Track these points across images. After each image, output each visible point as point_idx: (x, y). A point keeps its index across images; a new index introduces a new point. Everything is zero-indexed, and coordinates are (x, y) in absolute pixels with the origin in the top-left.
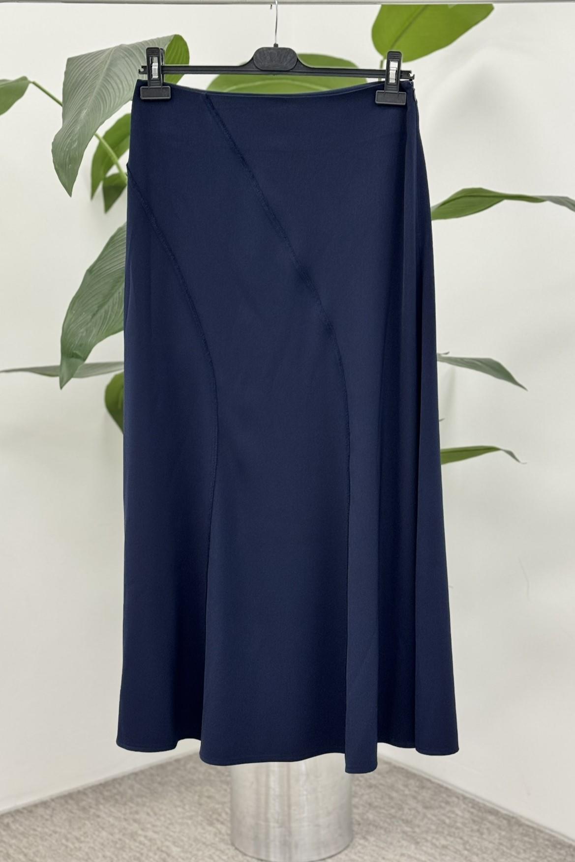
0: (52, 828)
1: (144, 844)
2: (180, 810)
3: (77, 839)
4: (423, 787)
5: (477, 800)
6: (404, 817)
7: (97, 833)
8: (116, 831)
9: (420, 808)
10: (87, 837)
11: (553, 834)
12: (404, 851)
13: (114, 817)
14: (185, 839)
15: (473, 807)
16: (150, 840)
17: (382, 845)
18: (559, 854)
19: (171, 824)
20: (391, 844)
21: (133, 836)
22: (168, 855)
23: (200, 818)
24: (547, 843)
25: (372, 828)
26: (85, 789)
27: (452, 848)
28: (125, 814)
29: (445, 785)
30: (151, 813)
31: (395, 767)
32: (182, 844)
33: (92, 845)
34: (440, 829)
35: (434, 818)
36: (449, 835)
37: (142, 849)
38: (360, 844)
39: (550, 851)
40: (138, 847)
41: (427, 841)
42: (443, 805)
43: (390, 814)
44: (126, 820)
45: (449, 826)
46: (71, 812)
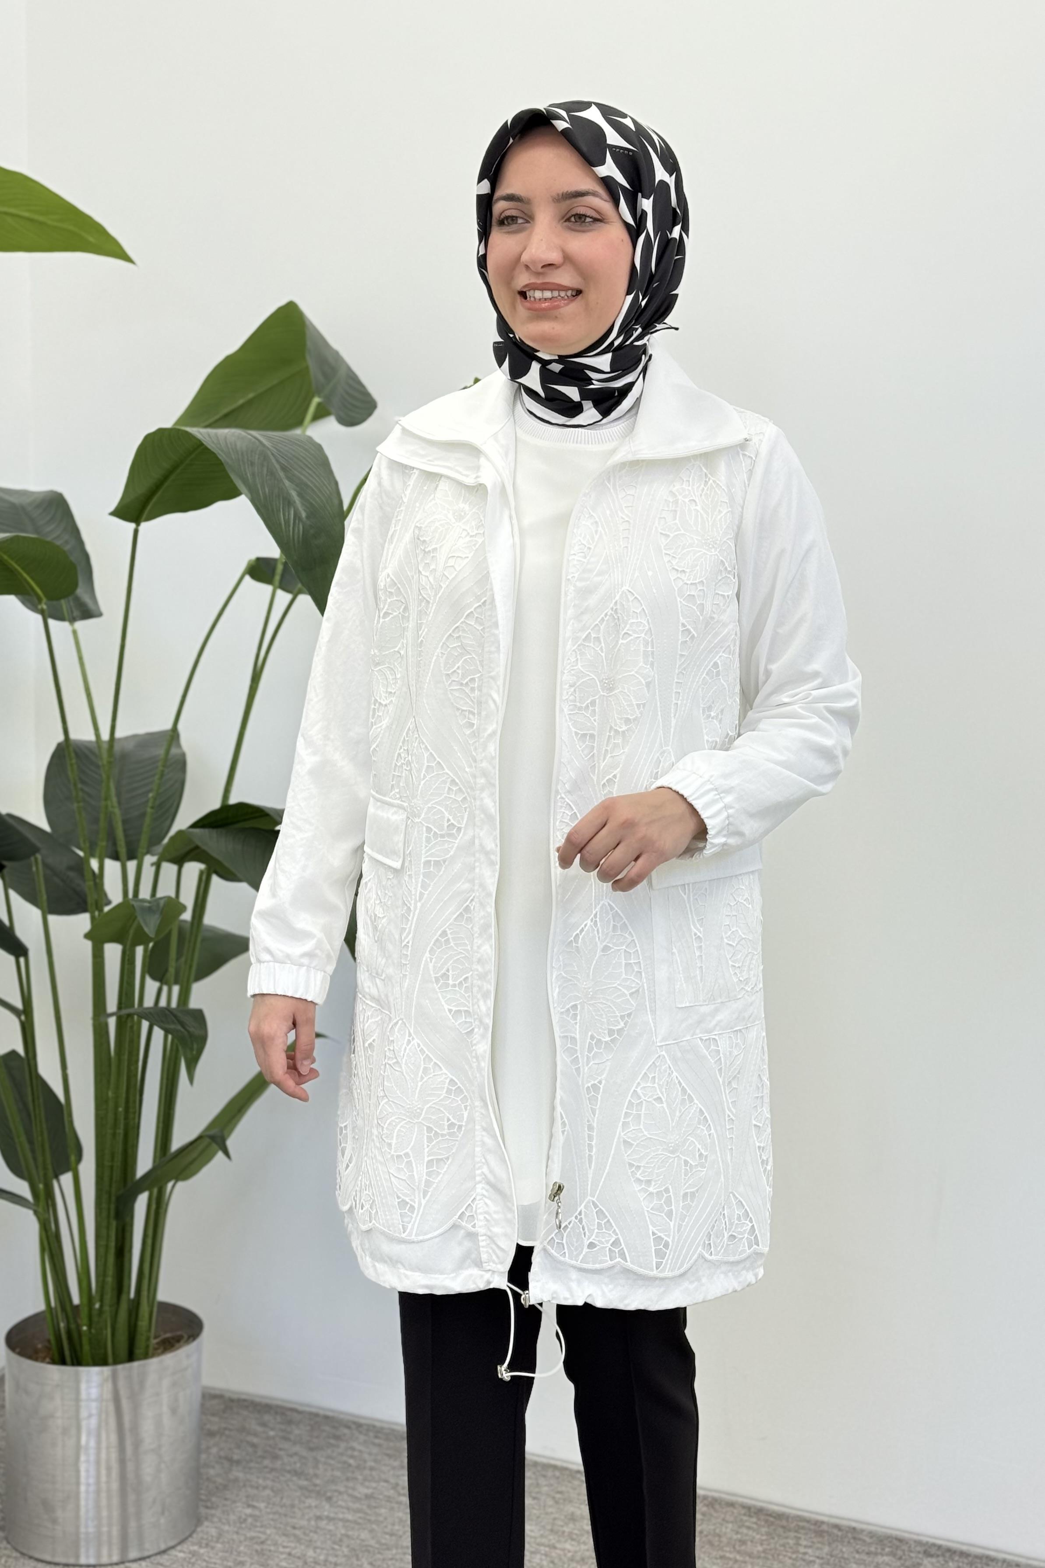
4: (290, 1422)
5: (378, 1424)
6: (288, 1468)
9: (304, 1453)
12: (318, 1514)
15: (376, 1437)
17: (282, 1511)
20: (293, 1506)
25: (252, 1492)
27: (381, 1497)
29: (322, 1412)
31: (232, 1400)
34: (349, 1475)
35: (332, 1462)
36: (365, 1480)
38: (251, 1516)
41: (340, 1493)
42: (332, 1441)
43: (266, 1467)
45: (358, 1467)
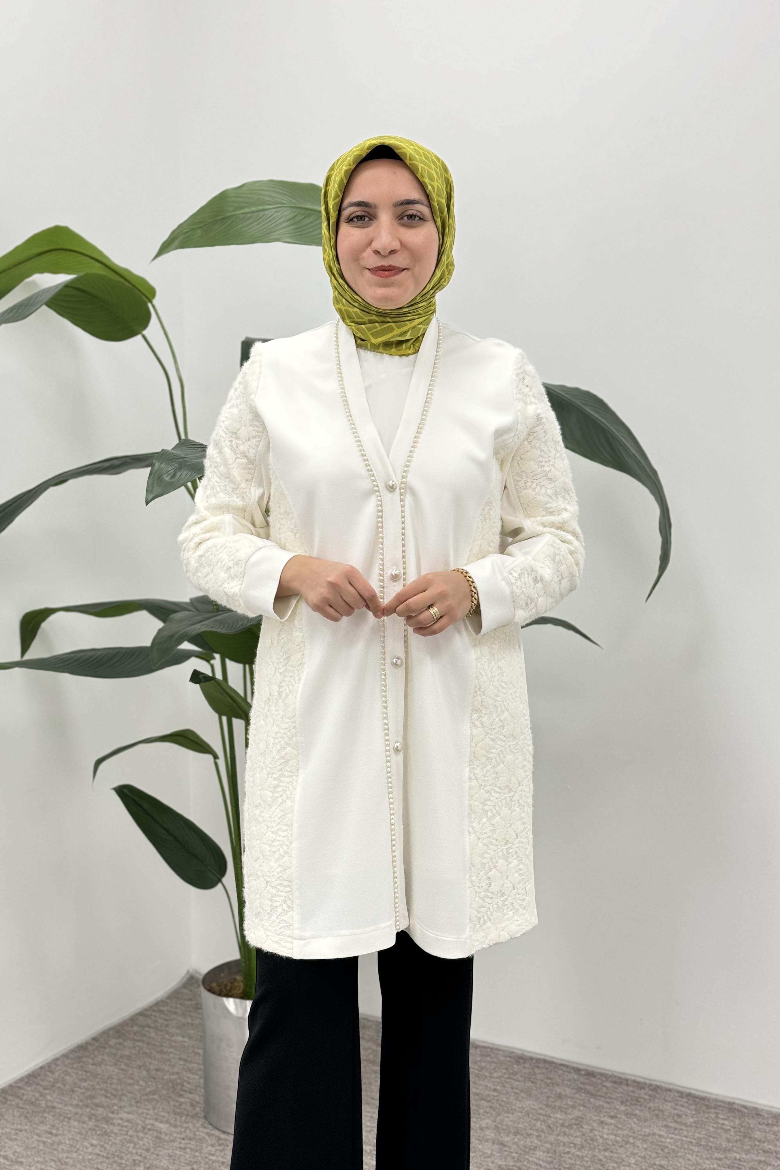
0: (12, 1127)
1: (126, 1126)
2: (137, 1087)
3: (51, 1133)
7: (65, 1123)
8: (87, 1119)
10: (58, 1129)
11: (511, 1050)
13: (71, 1105)
14: (163, 1114)
16: (128, 1121)
18: (525, 1067)
19: (137, 1102)
21: (107, 1120)
22: (161, 1133)
23: (164, 1092)
24: (508, 1059)
26: (16, 1082)
28: (81, 1101)
30: (109, 1095)
32: (165, 1119)
33: (71, 1136)
37: (128, 1131)
39: (515, 1066)
40: (122, 1130)
44: (87, 1106)
46: (18, 1107)
